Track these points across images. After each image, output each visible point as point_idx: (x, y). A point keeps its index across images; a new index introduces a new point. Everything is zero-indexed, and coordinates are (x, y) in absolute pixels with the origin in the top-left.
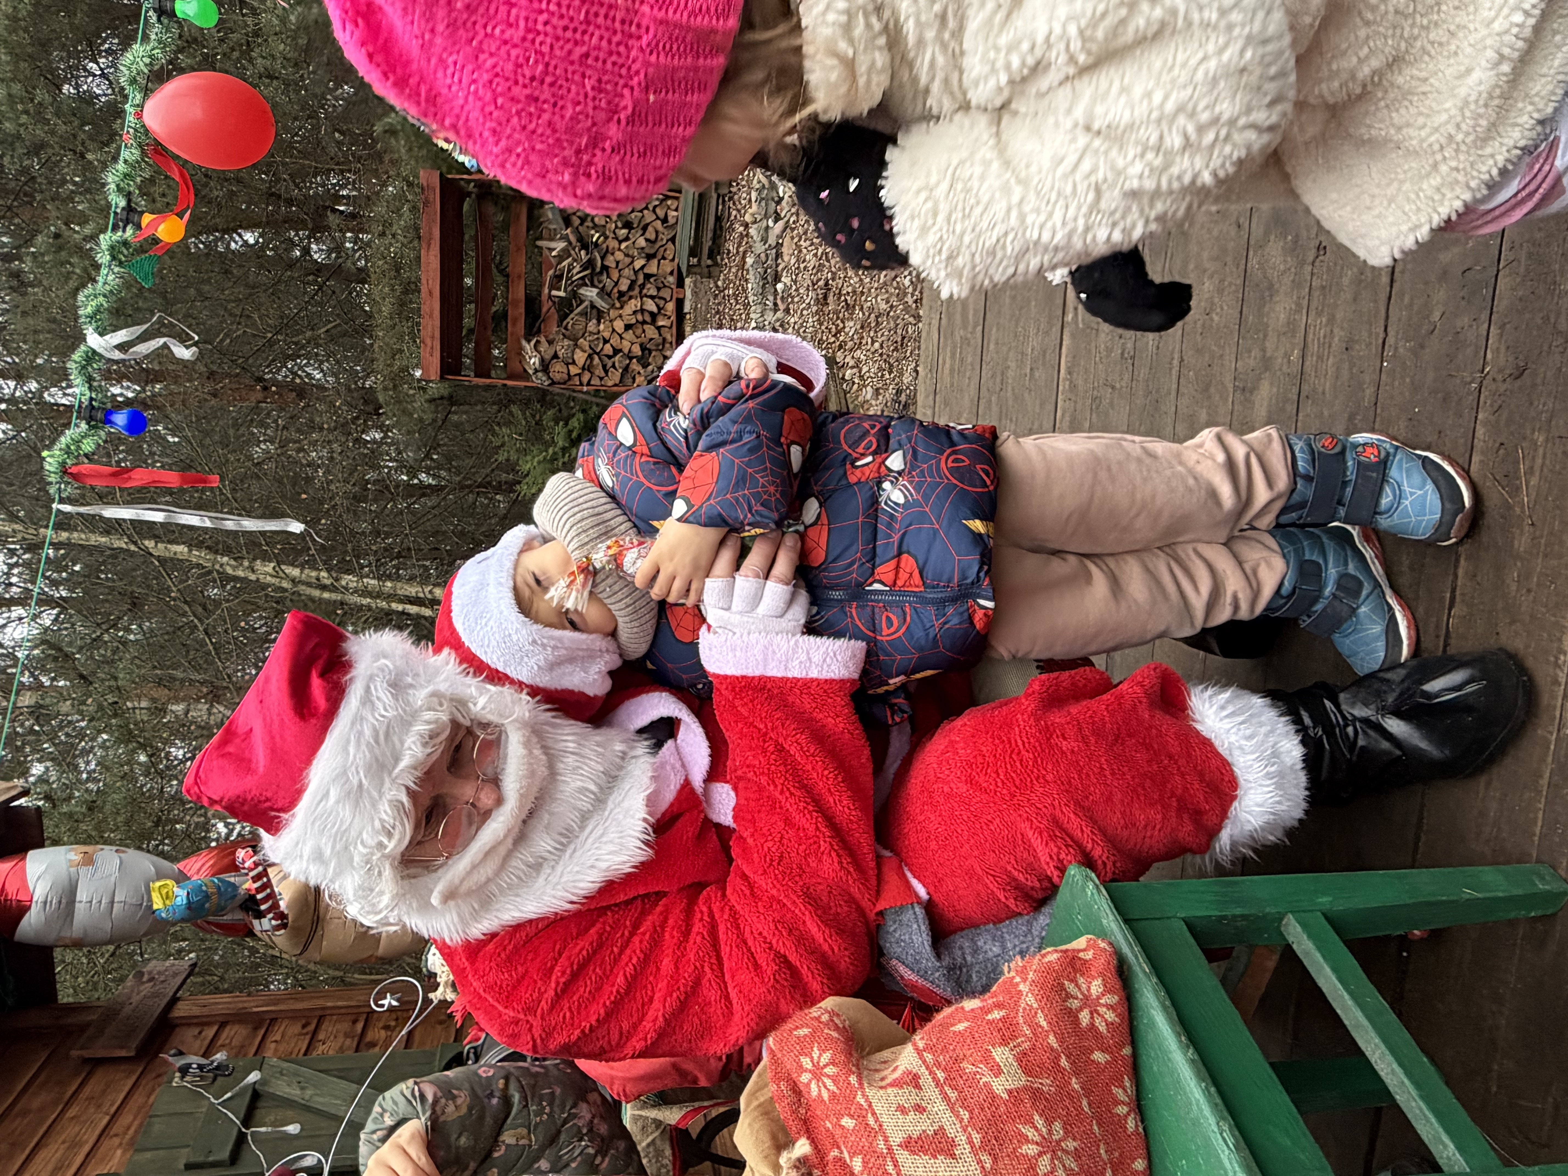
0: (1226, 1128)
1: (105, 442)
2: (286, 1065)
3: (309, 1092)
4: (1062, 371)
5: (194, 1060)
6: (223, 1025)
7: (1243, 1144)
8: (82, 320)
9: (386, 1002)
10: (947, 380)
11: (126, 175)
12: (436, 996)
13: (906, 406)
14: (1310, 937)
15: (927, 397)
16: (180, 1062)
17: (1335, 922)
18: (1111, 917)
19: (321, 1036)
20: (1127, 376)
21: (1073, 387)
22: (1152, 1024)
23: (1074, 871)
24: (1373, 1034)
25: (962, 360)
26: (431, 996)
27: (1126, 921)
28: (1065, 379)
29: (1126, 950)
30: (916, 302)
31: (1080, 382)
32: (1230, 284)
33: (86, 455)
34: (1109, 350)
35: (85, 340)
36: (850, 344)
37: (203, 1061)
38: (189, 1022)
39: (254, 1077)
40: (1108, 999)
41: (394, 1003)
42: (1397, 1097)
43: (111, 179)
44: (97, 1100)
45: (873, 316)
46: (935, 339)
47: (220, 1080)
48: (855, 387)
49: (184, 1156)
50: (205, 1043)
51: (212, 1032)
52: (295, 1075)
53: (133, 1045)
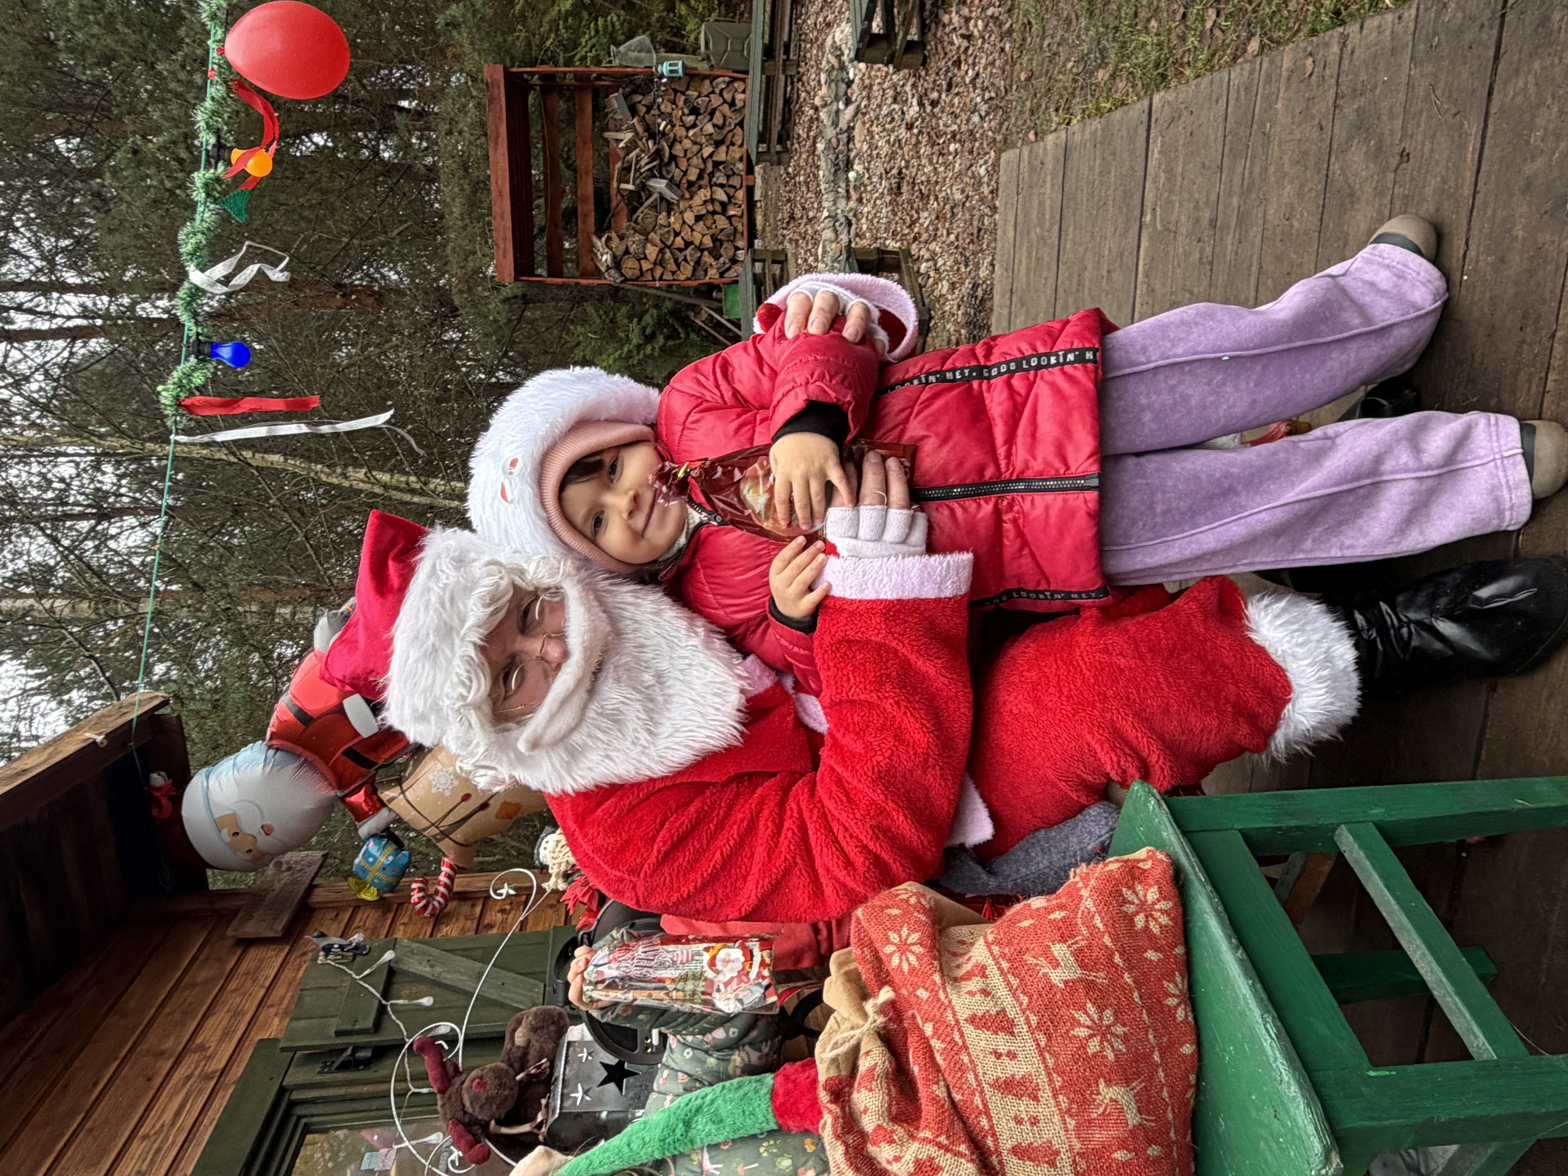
0: (1269, 1020)
1: (214, 374)
2: (415, 945)
3: (438, 969)
4: (1140, 276)
5: (336, 941)
6: (356, 909)
7: (1285, 1034)
8: (184, 257)
9: (504, 891)
10: (1024, 280)
11: (214, 112)
12: (549, 886)
13: (982, 301)
14: (1360, 847)
15: (1003, 296)
17: (1387, 832)
18: (1170, 830)
20: (1205, 282)
21: (1151, 291)
22: (1206, 927)
23: (1137, 787)
24: (1415, 936)
25: (1038, 260)
26: (545, 885)
27: (1184, 833)
28: (1143, 283)
29: (1184, 860)
30: (992, 192)
31: (1158, 287)
32: (1310, 190)
33: (197, 388)
34: (1187, 254)
35: (188, 277)
36: (925, 236)
37: (343, 942)
38: (325, 906)
39: (389, 955)
40: (1163, 905)
41: (512, 892)
42: (1435, 993)
43: (201, 117)
44: (252, 974)
45: (948, 207)
46: (1011, 233)
47: (359, 959)
48: (931, 281)
49: (334, 1025)
50: (343, 925)
51: (347, 915)
52: (424, 953)
53: (280, 927)
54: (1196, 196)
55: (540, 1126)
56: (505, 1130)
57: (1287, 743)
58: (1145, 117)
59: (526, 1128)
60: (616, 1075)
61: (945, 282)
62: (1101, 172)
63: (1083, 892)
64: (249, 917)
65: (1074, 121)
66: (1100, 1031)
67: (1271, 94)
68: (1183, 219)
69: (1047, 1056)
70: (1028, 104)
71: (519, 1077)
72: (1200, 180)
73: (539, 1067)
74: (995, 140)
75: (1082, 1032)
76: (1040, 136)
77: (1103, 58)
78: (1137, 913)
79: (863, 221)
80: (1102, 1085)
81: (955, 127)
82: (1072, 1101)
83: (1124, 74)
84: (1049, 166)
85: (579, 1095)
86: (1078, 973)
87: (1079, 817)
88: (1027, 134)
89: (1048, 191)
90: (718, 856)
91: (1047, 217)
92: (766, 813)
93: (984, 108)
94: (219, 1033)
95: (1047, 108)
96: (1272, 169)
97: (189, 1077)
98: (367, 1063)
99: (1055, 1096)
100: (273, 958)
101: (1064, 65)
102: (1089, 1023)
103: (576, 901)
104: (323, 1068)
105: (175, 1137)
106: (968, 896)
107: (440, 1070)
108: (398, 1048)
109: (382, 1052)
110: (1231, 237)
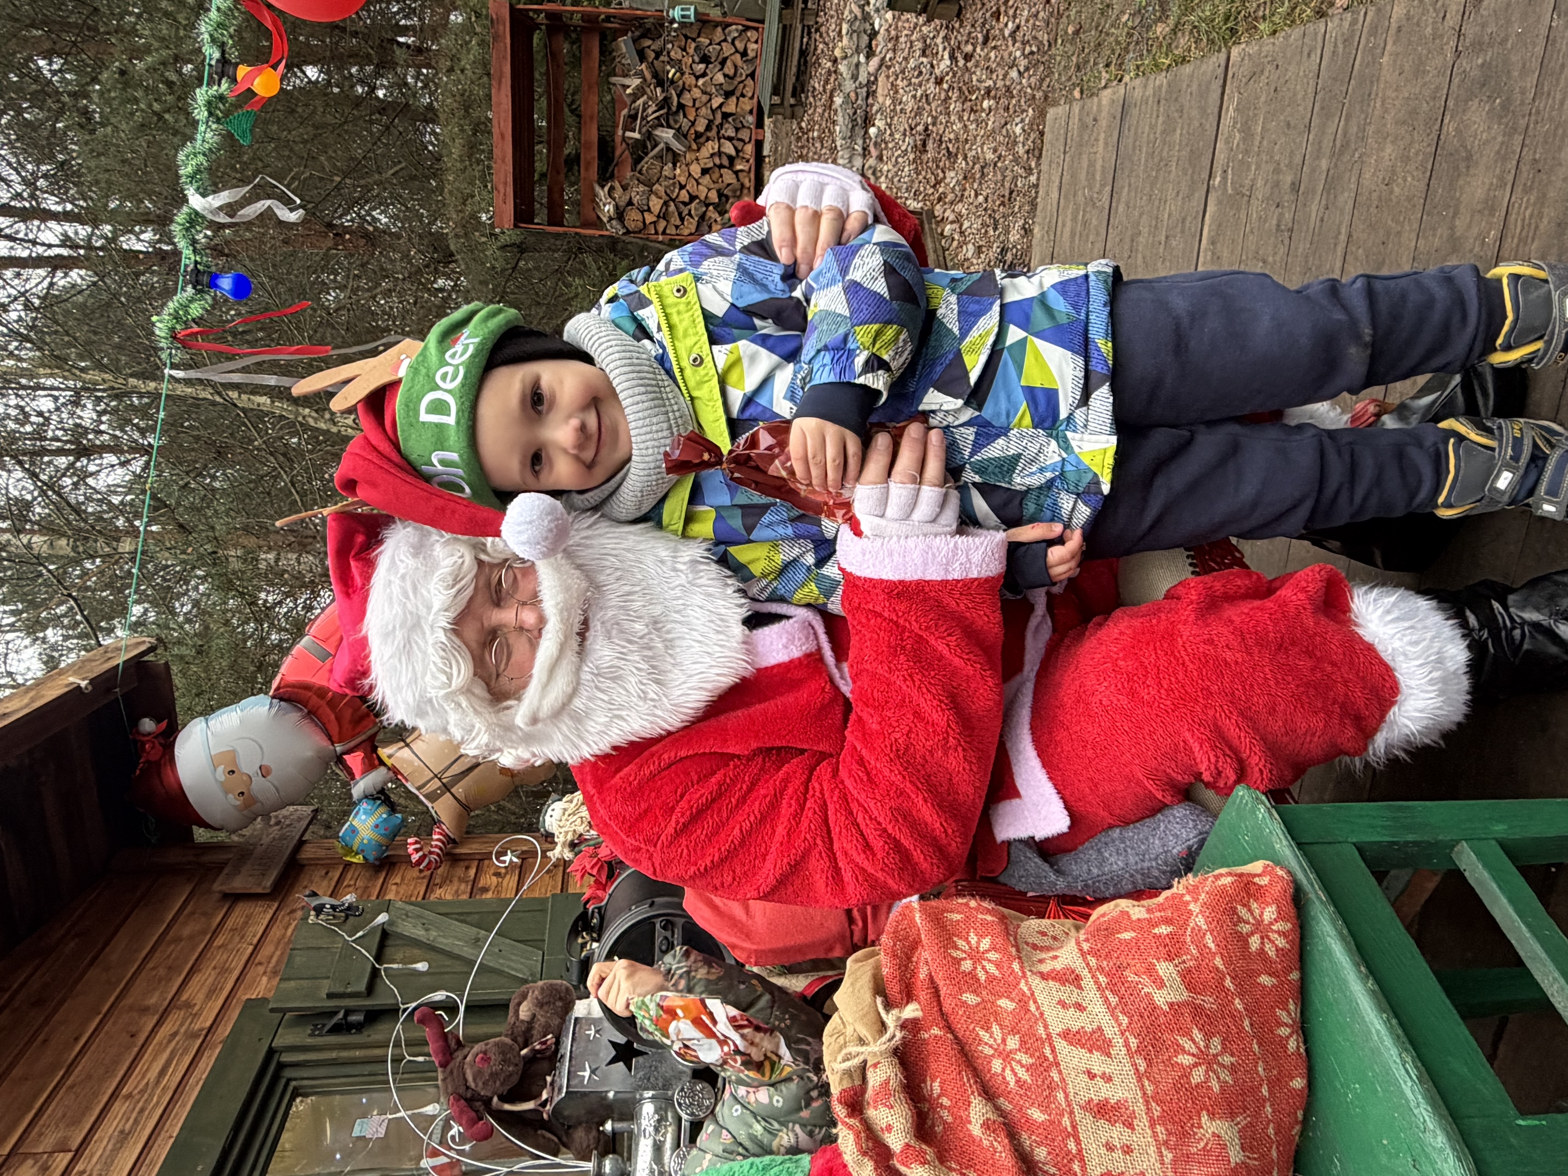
0: (1409, 1059)
2: (411, 908)
3: (434, 933)
4: (1204, 241)
5: (327, 900)
6: (346, 868)
7: (1426, 1076)
8: (183, 180)
9: (507, 858)
11: (220, 25)
12: (555, 854)
14: (1487, 866)
17: (1510, 849)
18: (1285, 842)
19: (438, 880)
20: (1282, 251)
22: (1329, 952)
25: (1085, 223)
26: (549, 854)
27: (1299, 845)
29: (1302, 878)
30: (1028, 152)
32: (1417, 153)
33: (194, 320)
35: (187, 201)
36: (950, 197)
37: (335, 902)
38: (316, 863)
39: (382, 918)
41: (515, 860)
43: (204, 29)
44: (240, 931)
45: (977, 167)
46: (1055, 195)
47: (351, 919)
48: (955, 243)
49: (326, 986)
50: (333, 883)
51: (337, 874)
52: (419, 917)
53: (268, 883)
54: (1277, 158)
55: (544, 1104)
56: (507, 1107)
57: (1388, 747)
58: (1220, 71)
59: (530, 1105)
60: (624, 1054)
61: (970, 246)
62: (1164, 132)
63: (1192, 906)
64: (237, 871)
65: (1127, 79)
66: (1204, 1058)
67: (1375, 47)
68: (1260, 183)
69: (1146, 1083)
70: (1074, 59)
71: (524, 1052)
72: (1283, 140)
73: (545, 1043)
74: (1034, 96)
75: (1186, 1060)
76: (1088, 92)
77: (1163, 11)
78: (1252, 934)
79: (883, 179)
80: (1205, 1118)
81: (991, 83)
82: (1169, 1133)
83: (1188, 27)
84: (1103, 123)
85: (587, 1074)
86: (1184, 995)
87: (1159, 816)
88: (1071, 91)
89: (1101, 149)
90: (737, 831)
91: (1098, 178)
92: (790, 790)
93: (1023, 63)
94: (205, 990)
95: (1095, 64)
96: (1371, 130)
97: (174, 1035)
98: (359, 1027)
99: (1152, 1126)
100: (262, 914)
101: (1118, 18)
102: (1194, 1050)
103: (584, 872)
104: (313, 1031)
105: (160, 1098)
106: (1030, 894)
107: (441, 1043)
108: (392, 1012)
109: (375, 1016)
110: (1316, 201)
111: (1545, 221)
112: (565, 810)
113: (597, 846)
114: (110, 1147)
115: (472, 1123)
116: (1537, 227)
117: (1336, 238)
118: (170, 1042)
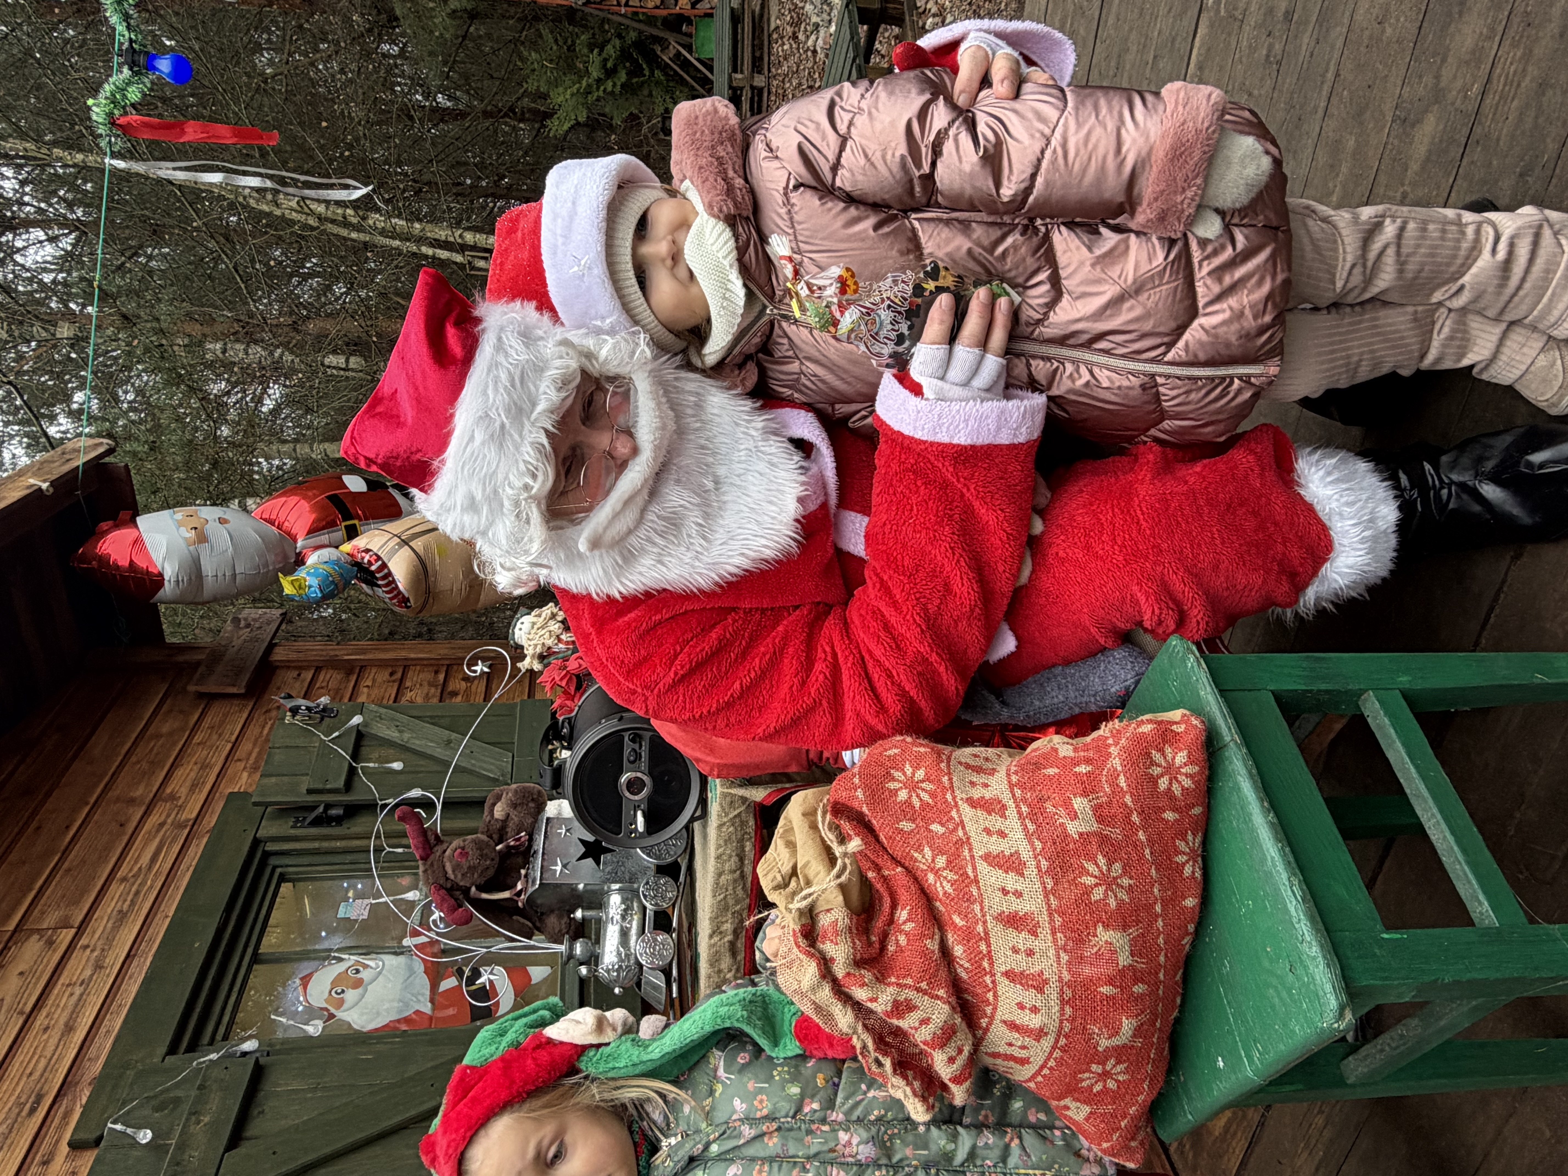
0: (1296, 882)
1: (151, 90)
2: (383, 711)
3: (406, 736)
5: (302, 702)
6: (318, 670)
7: (1310, 897)
9: (477, 669)
12: (523, 666)
14: (1386, 712)
16: (290, 704)
18: (1209, 690)
19: (408, 684)
22: (1237, 788)
24: (1430, 803)
26: (519, 665)
27: (1222, 693)
29: (1220, 721)
33: (133, 105)
37: (310, 704)
38: (288, 665)
39: (357, 720)
41: (486, 670)
42: (1444, 860)
44: (217, 728)
47: (327, 720)
49: (305, 783)
50: (306, 686)
51: (308, 676)
52: (393, 719)
53: (242, 684)
60: (593, 851)
64: (209, 673)
85: (558, 868)
94: (188, 783)
97: (162, 825)
98: (339, 821)
100: (238, 712)
103: (554, 685)
104: (296, 822)
105: (153, 881)
106: (976, 723)
108: (370, 808)
109: (353, 811)
110: (1308, 34)
111: (1528, 79)
112: (534, 624)
113: (566, 659)
114: (110, 925)
115: (452, 910)
116: (1519, 85)
117: (1323, 76)
118: (158, 831)
